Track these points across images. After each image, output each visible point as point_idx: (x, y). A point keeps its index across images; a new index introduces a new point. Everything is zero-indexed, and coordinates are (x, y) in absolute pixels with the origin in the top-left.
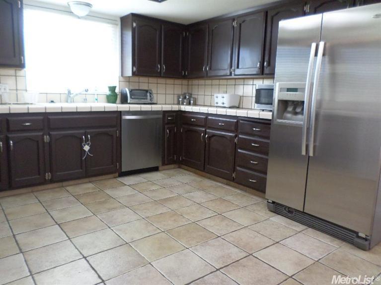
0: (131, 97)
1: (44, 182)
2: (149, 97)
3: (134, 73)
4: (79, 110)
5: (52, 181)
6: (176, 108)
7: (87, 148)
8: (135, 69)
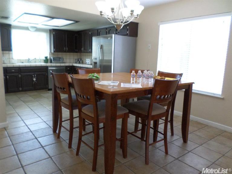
0: (53, 61)
1: (19, 91)
2: (61, 60)
3: (54, 52)
4: (31, 66)
5: (22, 91)
6: (71, 64)
7: (34, 79)
8: (54, 50)
